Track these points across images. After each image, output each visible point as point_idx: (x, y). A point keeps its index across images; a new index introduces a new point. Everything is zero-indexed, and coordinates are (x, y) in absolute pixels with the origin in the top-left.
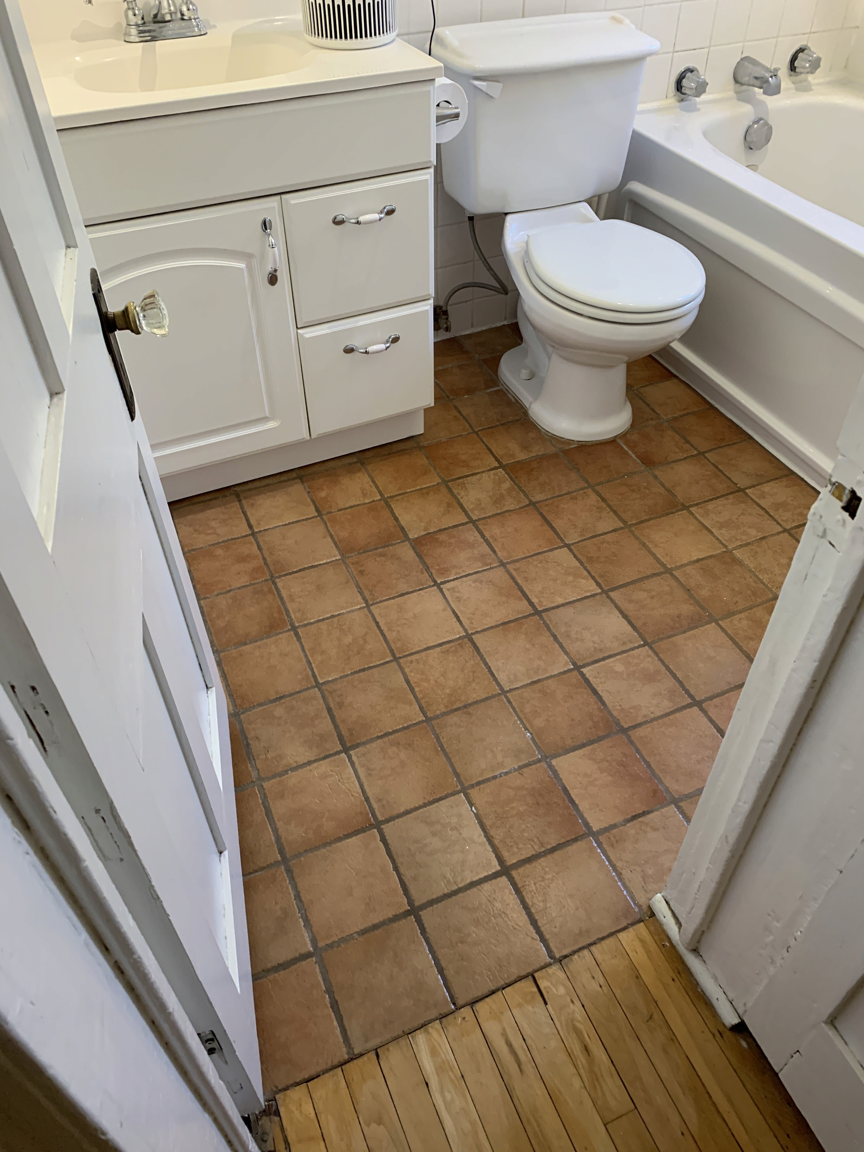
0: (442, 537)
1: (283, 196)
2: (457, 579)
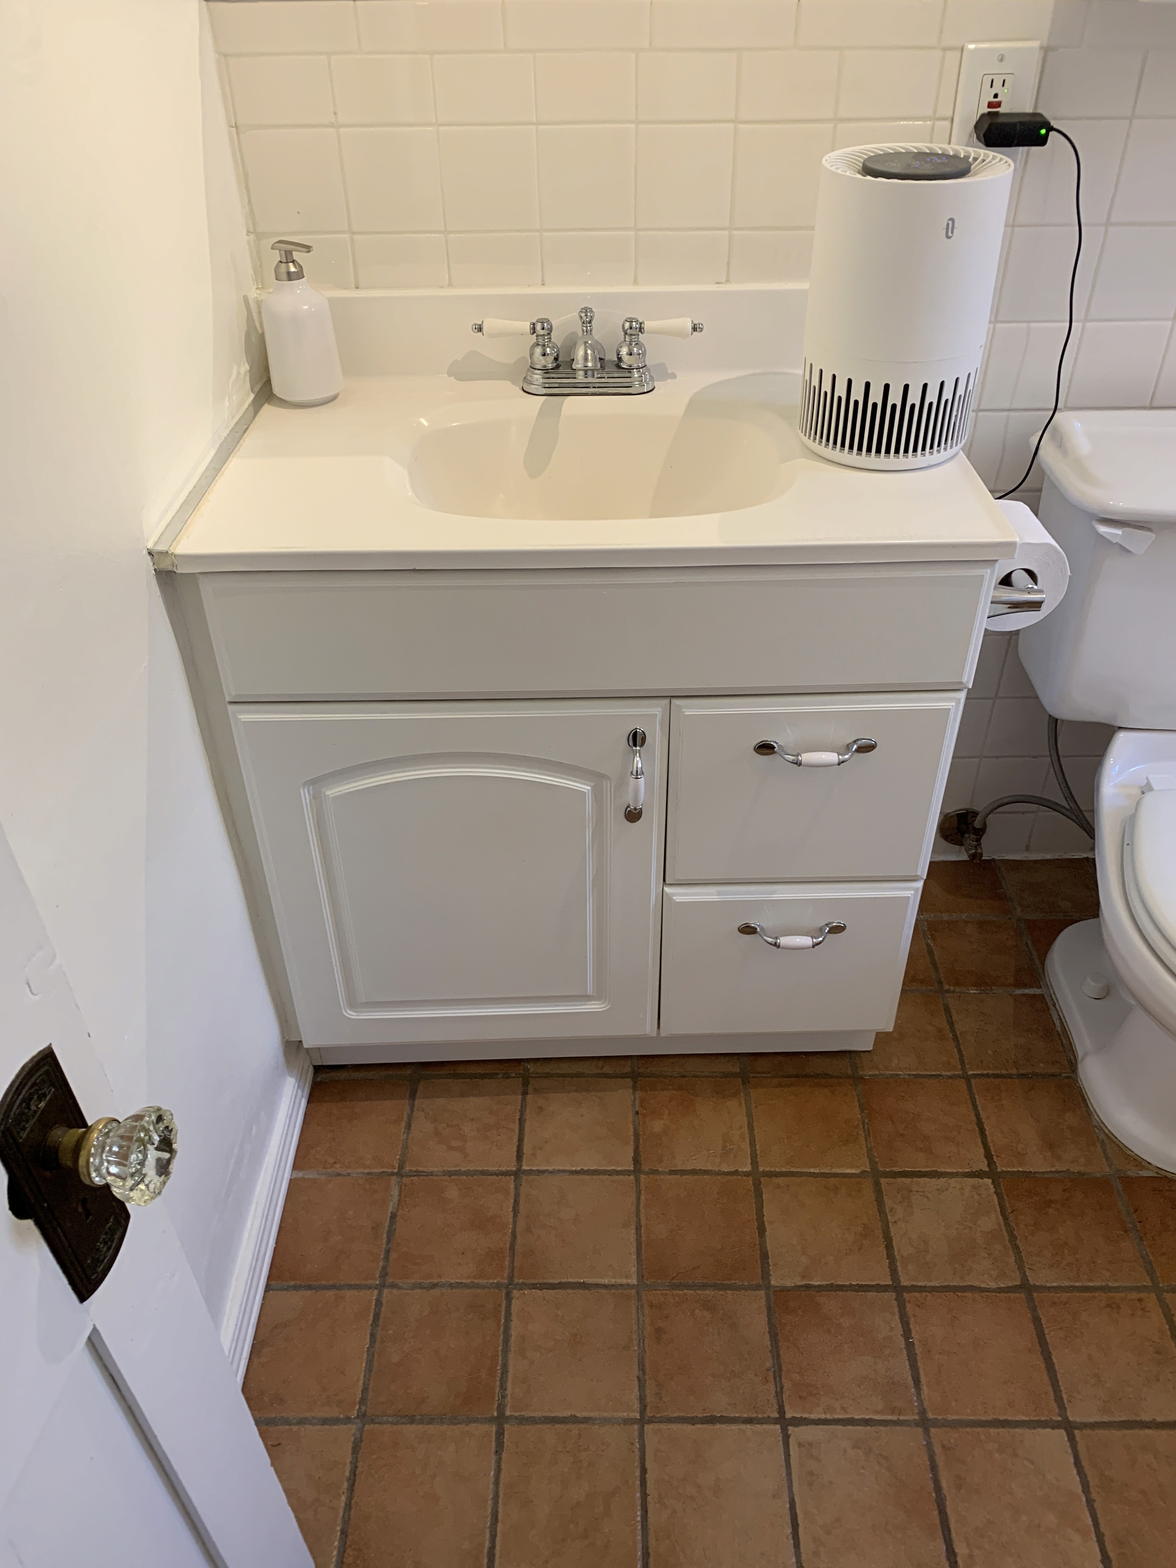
1: (675, 701)
2: (826, 1422)
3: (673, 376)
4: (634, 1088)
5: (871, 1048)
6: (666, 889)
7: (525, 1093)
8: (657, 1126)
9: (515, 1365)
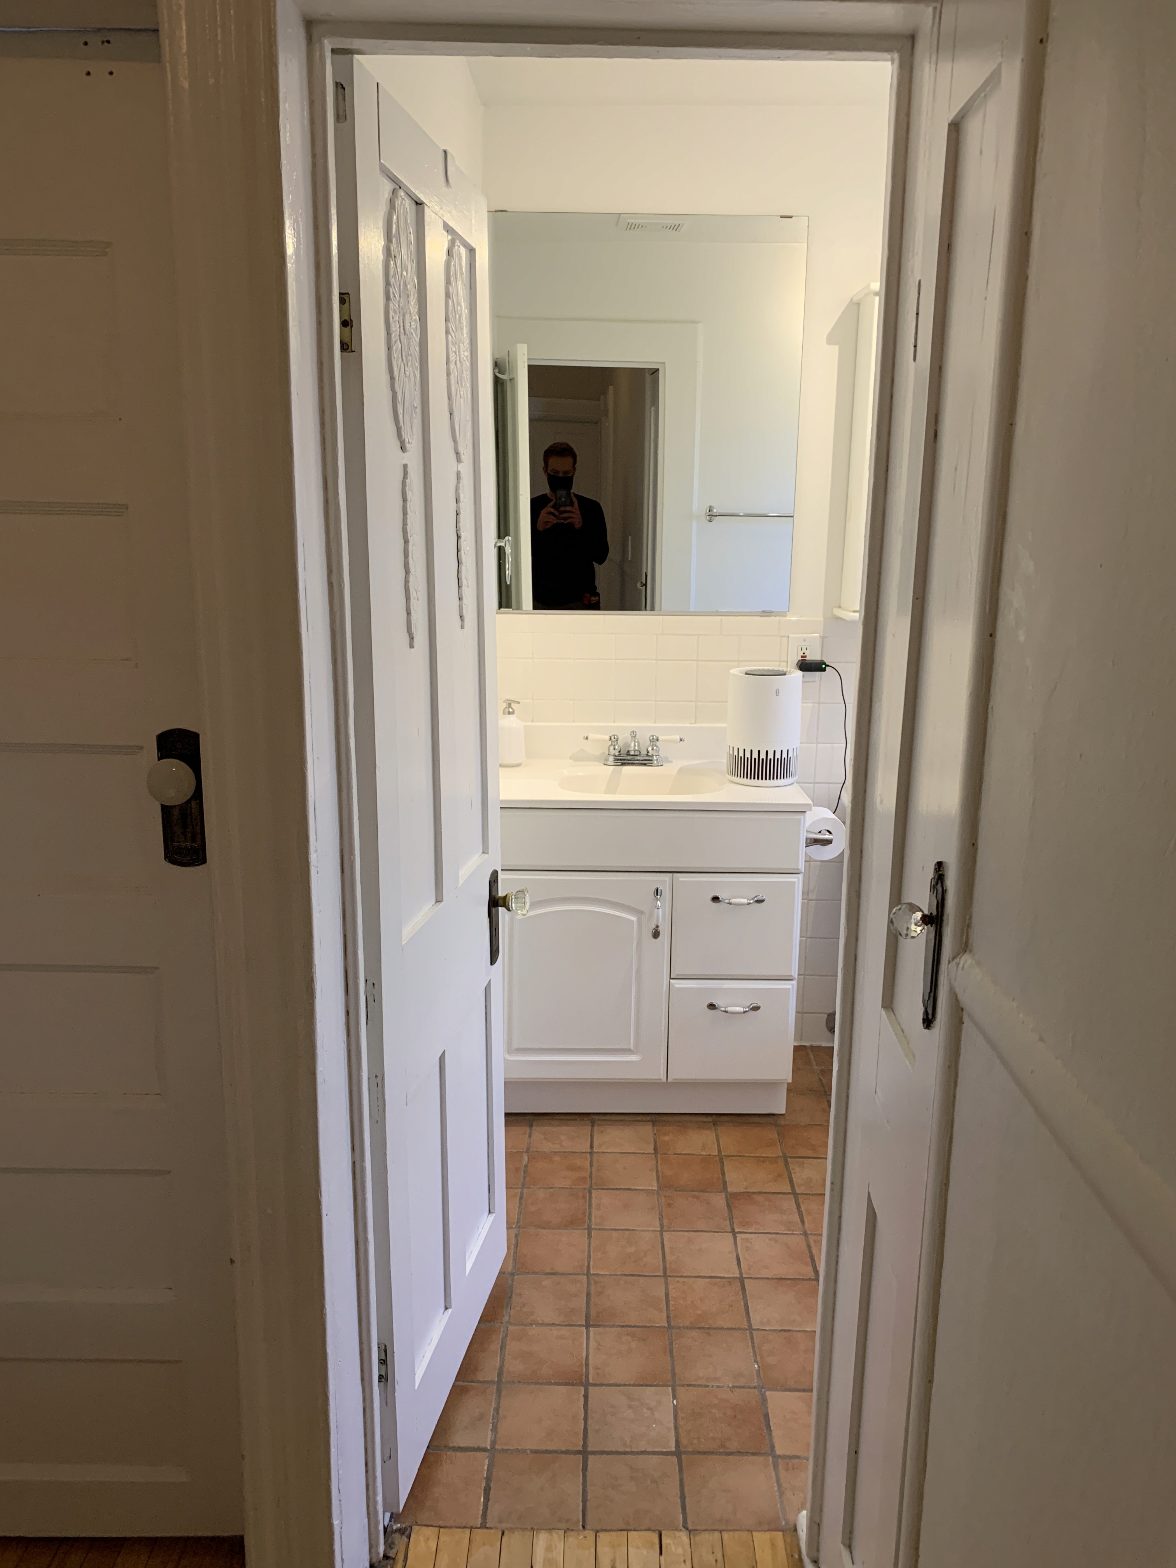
0: (759, 1198)
1: (675, 875)
2: (755, 1233)
3: (671, 762)
4: (653, 1125)
5: (784, 1112)
6: (671, 981)
7: (593, 1126)
8: (667, 1138)
9: (594, 1212)
